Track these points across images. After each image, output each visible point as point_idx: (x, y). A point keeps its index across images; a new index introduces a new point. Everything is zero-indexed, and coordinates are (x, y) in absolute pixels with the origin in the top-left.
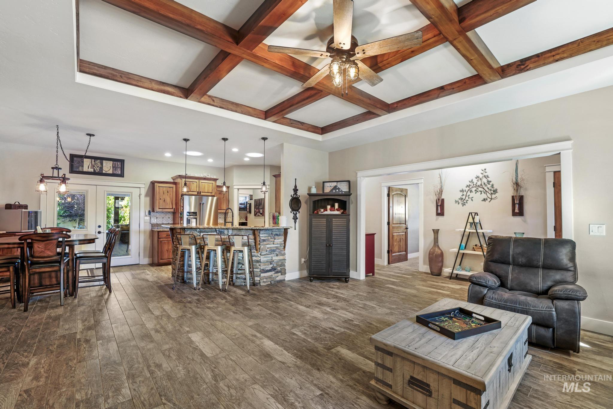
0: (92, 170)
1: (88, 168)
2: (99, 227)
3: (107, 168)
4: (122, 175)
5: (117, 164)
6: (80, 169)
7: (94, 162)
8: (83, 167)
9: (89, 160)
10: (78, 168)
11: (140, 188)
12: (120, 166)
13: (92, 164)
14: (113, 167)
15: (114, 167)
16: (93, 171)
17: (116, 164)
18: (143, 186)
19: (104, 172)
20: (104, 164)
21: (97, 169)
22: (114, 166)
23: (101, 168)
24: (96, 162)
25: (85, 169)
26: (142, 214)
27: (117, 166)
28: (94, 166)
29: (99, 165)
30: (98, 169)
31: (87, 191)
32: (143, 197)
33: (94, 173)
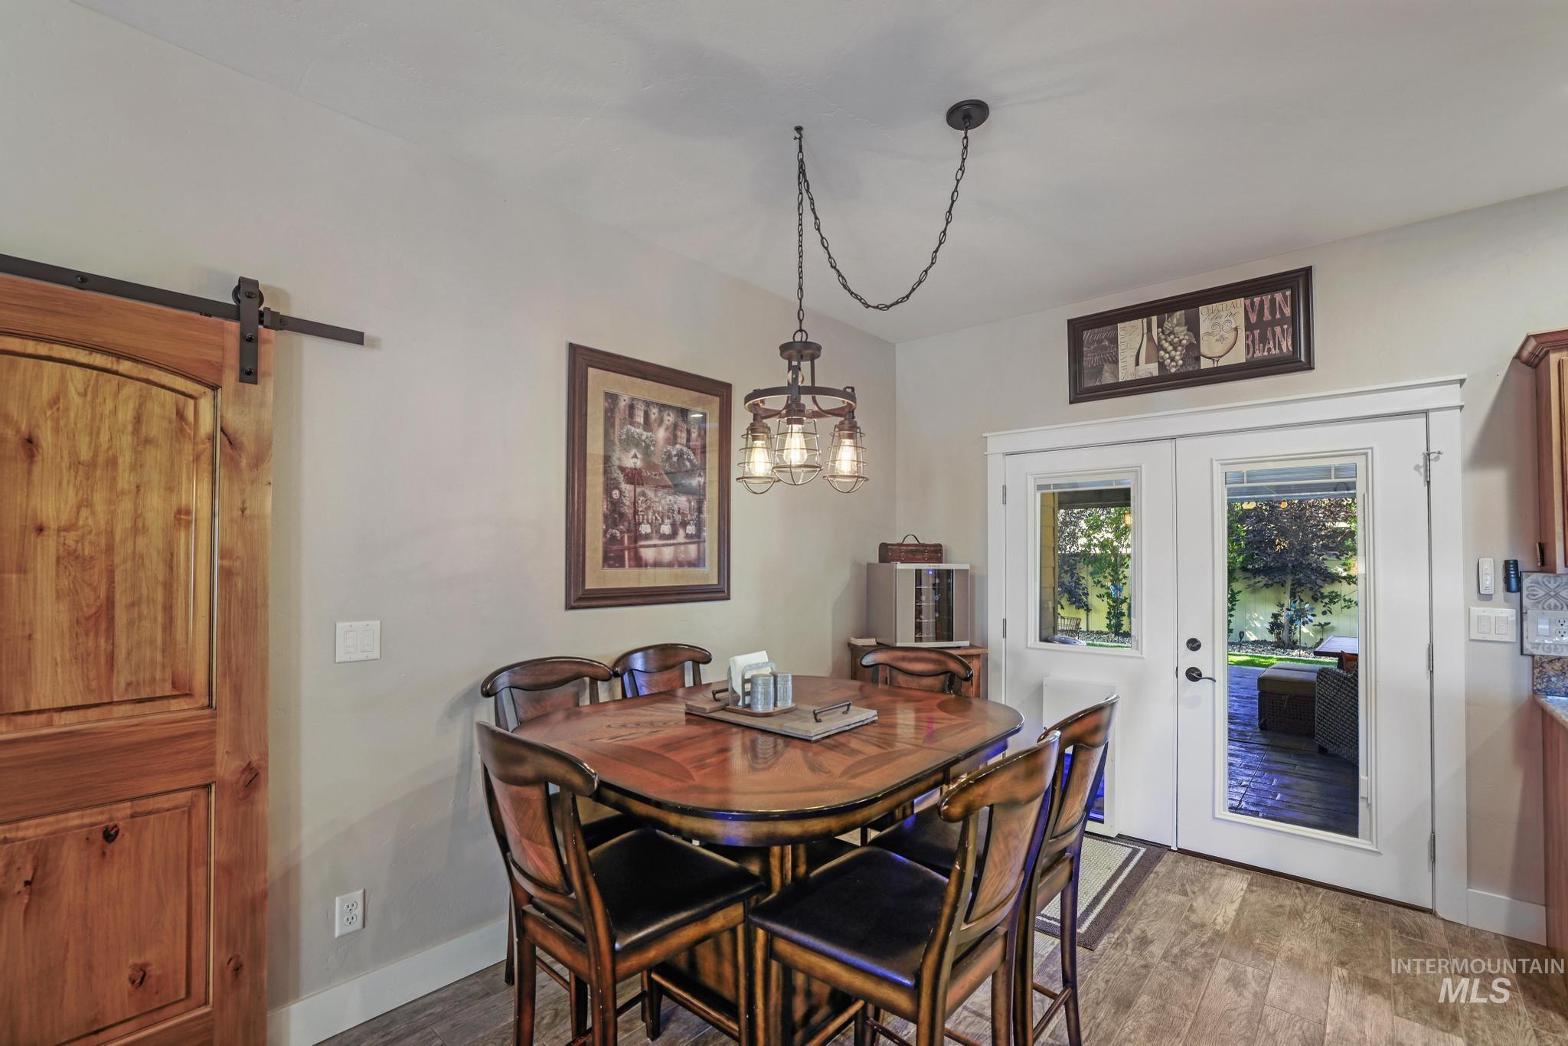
0: (1153, 369)
1: (1137, 364)
2: (1194, 645)
3: (1222, 339)
4: (1298, 362)
5: (1273, 301)
6: (1107, 379)
7: (1160, 325)
8: (1116, 362)
9: (1139, 324)
10: (1098, 372)
11: (1426, 412)
12: (1287, 311)
13: (1150, 339)
14: (1249, 327)
15: (1257, 329)
16: (1156, 373)
17: (1266, 306)
18: (1453, 396)
19: (1205, 364)
20: (1204, 326)
21: (1172, 359)
22: (1253, 318)
23: (1193, 351)
24: (1167, 325)
25: (1127, 371)
26: (1453, 586)
27: (1273, 313)
28: (1160, 347)
29: (1183, 334)
30: (1177, 355)
31: (1137, 471)
32: (1450, 470)
33: (1164, 382)
